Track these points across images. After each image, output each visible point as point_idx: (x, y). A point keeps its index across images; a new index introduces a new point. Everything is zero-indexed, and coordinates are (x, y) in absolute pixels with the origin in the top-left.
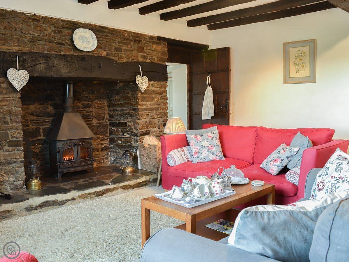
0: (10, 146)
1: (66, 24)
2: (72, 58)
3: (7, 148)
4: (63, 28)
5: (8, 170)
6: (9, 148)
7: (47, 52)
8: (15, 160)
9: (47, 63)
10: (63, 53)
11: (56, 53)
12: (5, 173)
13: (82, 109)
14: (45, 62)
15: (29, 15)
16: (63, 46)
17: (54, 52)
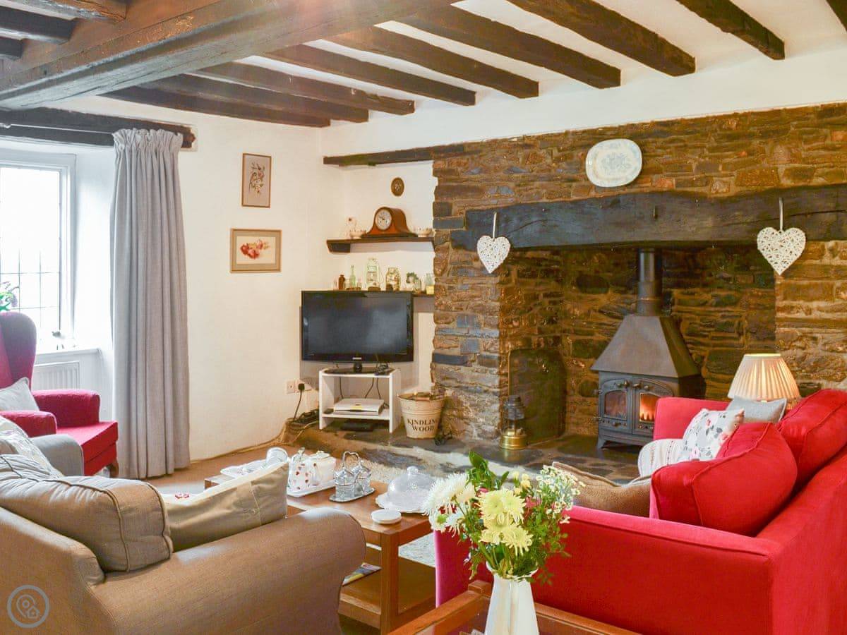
0: (481, 364)
1: (580, 139)
2: (591, 204)
3: (476, 367)
4: (573, 148)
5: (476, 402)
6: (479, 367)
7: (545, 200)
8: (485, 388)
9: (543, 221)
10: (574, 198)
11: (561, 199)
12: (471, 406)
13: (712, 309)
14: (540, 219)
15: (515, 140)
16: (574, 184)
17: (556, 198)
